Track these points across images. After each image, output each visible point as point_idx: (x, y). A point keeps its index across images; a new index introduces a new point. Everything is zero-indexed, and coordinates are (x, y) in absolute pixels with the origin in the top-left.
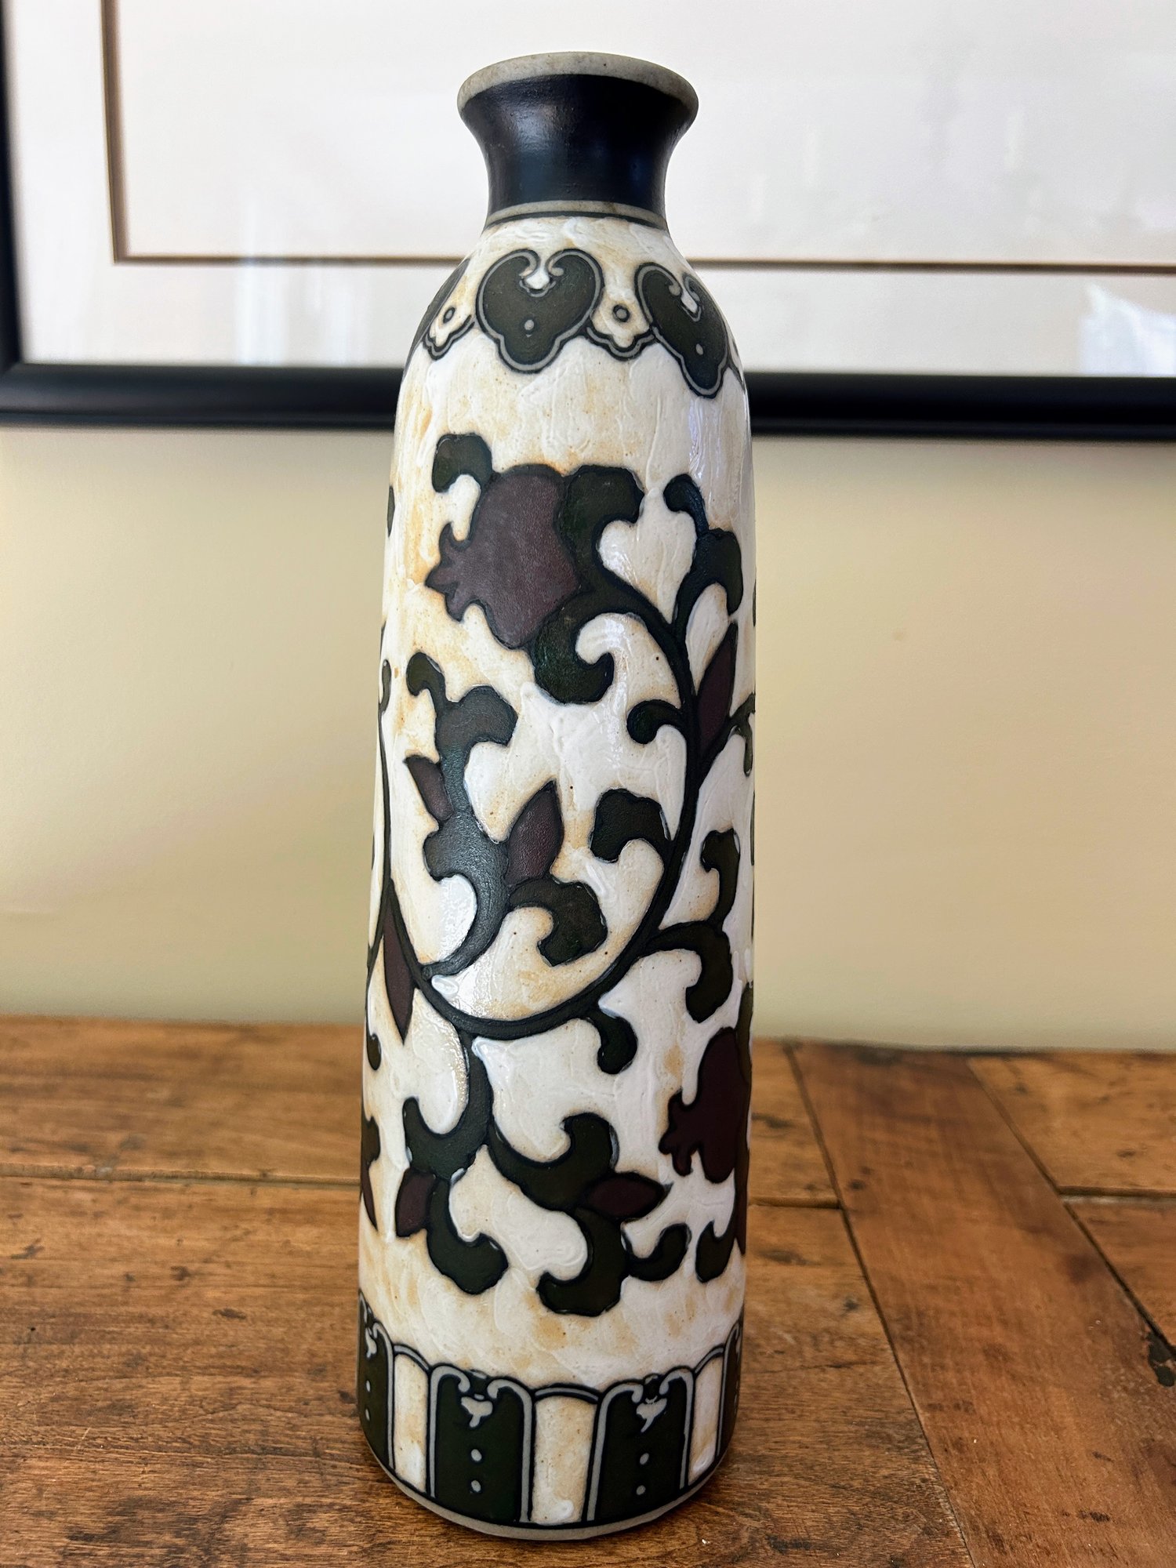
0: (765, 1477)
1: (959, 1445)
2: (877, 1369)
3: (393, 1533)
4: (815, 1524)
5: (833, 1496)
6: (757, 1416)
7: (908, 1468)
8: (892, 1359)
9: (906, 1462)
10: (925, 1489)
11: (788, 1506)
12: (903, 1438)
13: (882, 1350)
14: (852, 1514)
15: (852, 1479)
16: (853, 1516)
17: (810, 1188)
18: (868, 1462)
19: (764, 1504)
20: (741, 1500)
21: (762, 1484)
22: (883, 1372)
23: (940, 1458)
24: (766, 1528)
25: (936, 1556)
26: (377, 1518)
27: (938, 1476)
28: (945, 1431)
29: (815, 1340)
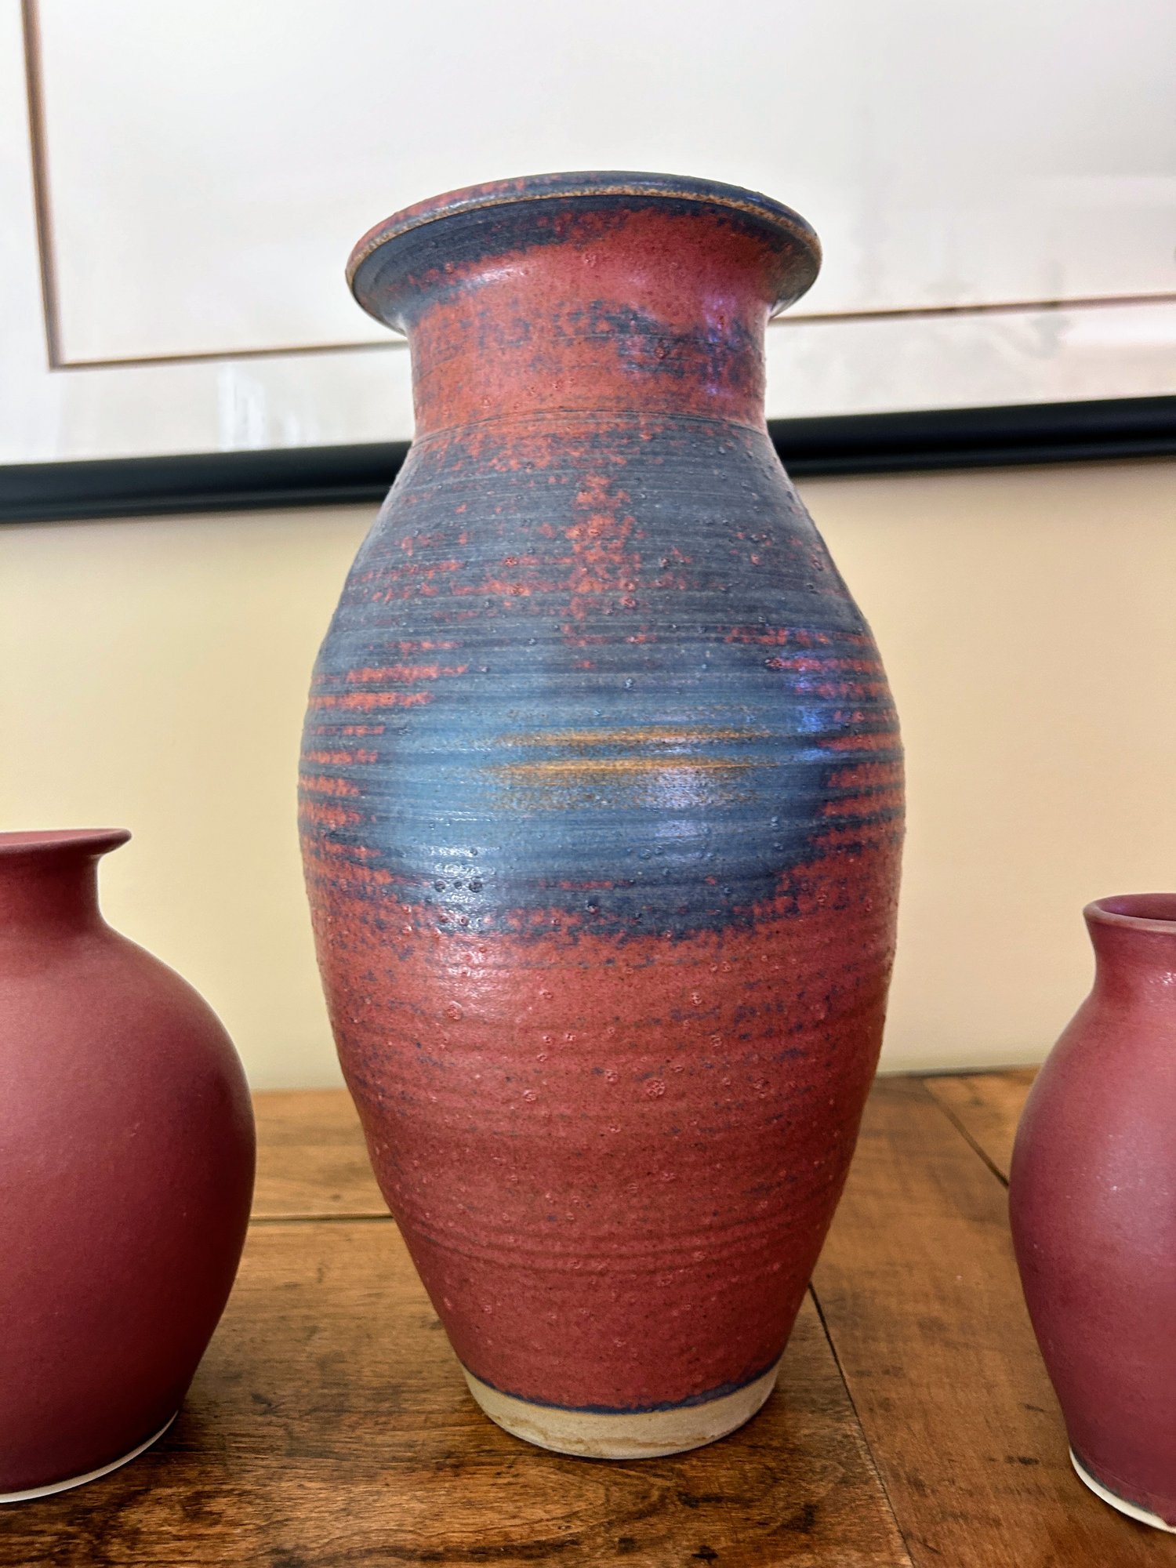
4: (729, 1480)
7: (830, 1427)
9: (829, 1422)
14: (768, 1469)
15: (771, 1439)
16: (769, 1471)
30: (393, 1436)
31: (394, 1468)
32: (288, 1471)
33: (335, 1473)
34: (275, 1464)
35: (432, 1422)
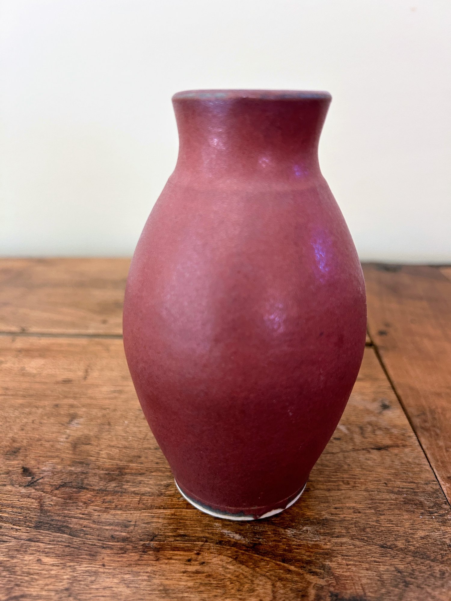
0: (328, 538)
2: (407, 450)
3: (27, 587)
4: (369, 581)
5: (383, 555)
6: (322, 487)
7: (438, 530)
8: (417, 443)
9: (437, 525)
11: (347, 565)
12: (432, 505)
13: (409, 437)
14: (399, 572)
15: (396, 540)
16: (399, 574)
18: (407, 524)
19: (327, 563)
20: (309, 559)
21: (326, 544)
24: (329, 585)
26: (19, 573)
29: (362, 429)
30: (114, 515)
31: (111, 548)
32: (33, 544)
33: (67, 549)
34: (25, 536)
35: (143, 504)
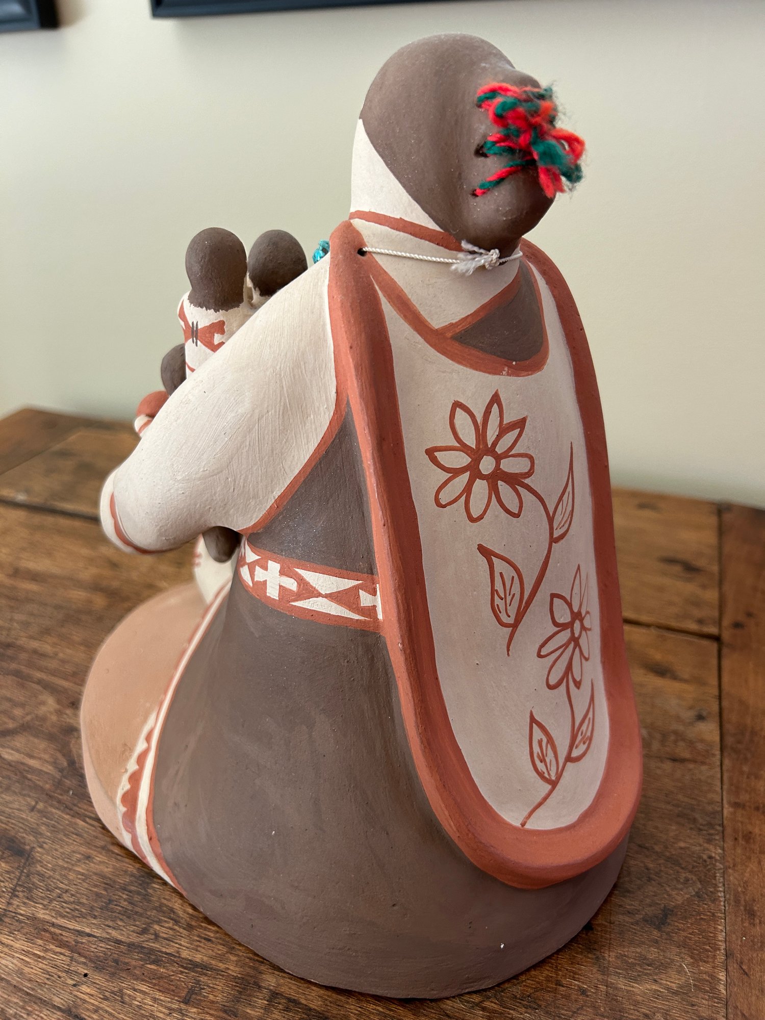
1: (748, 837)
2: (704, 768)
8: (718, 763)
10: (708, 863)
12: (705, 823)
13: (713, 754)
17: (700, 621)
22: (709, 772)
23: (729, 843)
25: (699, 913)
27: (723, 857)
28: (740, 825)
29: (664, 737)
